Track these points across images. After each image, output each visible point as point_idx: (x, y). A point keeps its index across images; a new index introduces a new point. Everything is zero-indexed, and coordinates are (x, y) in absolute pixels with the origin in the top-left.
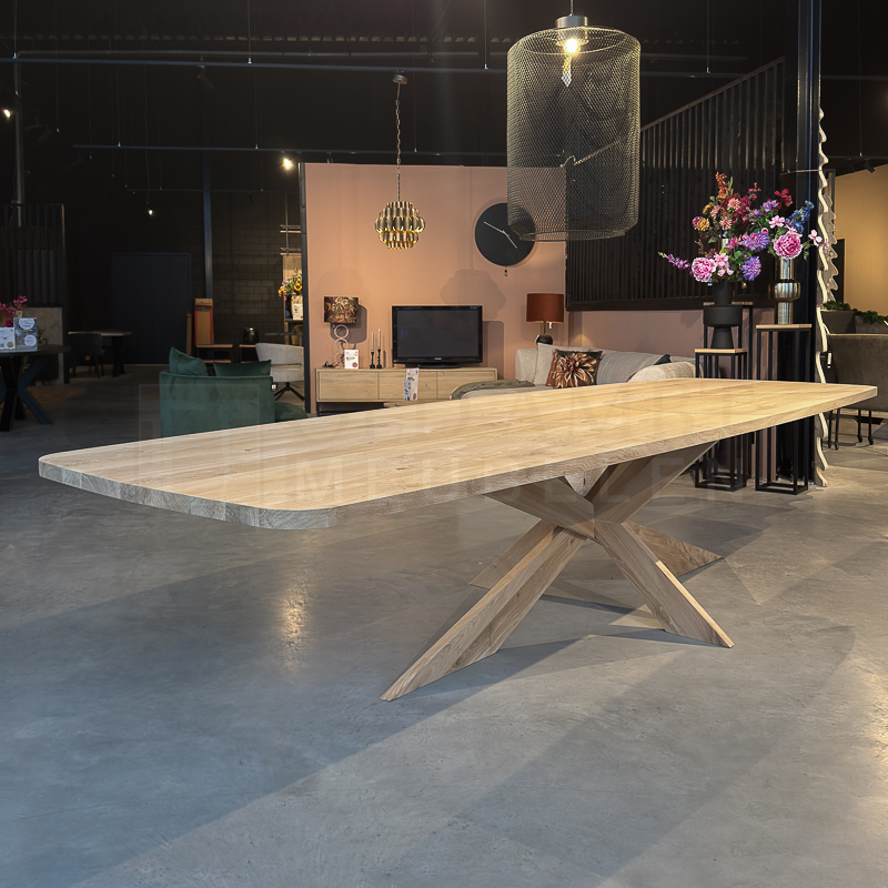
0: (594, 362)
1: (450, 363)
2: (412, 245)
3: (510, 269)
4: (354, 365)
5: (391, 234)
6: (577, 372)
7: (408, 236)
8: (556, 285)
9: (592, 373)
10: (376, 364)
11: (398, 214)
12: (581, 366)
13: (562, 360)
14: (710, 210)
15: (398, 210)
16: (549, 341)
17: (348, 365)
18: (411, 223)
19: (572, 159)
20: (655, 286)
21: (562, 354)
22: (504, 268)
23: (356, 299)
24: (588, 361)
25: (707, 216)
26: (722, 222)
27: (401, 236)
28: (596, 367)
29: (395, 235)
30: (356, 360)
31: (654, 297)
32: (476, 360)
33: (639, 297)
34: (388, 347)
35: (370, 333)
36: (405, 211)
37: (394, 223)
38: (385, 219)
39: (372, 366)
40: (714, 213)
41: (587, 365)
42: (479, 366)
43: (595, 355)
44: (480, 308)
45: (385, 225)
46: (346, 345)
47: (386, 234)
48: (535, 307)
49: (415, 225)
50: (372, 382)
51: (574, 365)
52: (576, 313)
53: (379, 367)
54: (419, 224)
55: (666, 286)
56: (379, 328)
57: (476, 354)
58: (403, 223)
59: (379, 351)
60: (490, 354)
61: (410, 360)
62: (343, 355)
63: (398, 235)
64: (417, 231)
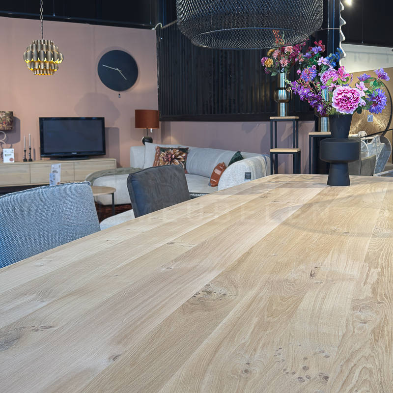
0: (184, 155)
1: (82, 156)
2: (54, 72)
3: (122, 93)
4: (11, 160)
5: (37, 64)
6: (173, 162)
7: (50, 65)
8: (153, 104)
9: (183, 162)
10: (28, 158)
11: (42, 48)
12: (176, 158)
13: (163, 154)
14: (272, 53)
15: (42, 46)
16: (151, 141)
17: (6, 160)
18: (53, 56)
19: (160, 25)
20: (222, 106)
21: (163, 150)
22: (118, 93)
23: (12, 113)
24: (180, 154)
25: (271, 56)
26: (281, 61)
27: (45, 65)
28: (185, 158)
29: (40, 64)
30: (13, 156)
31: (222, 112)
32: (101, 153)
33: (211, 113)
34: (37, 145)
35: (23, 136)
36: (47, 47)
37: (38, 55)
38: (32, 52)
39: (25, 160)
40: (275, 55)
41: (180, 157)
42: (103, 157)
43: (185, 151)
44: (102, 119)
45: (32, 57)
46: (5, 145)
47: (33, 64)
48: (140, 119)
49: (56, 57)
50: (25, 172)
51: (171, 157)
52: (166, 123)
53: (31, 160)
54: (59, 57)
55: (230, 106)
56: (30, 133)
57: (101, 149)
58: (46, 56)
59: (30, 149)
60: (110, 149)
61: (53, 155)
62: (2, 153)
63: (42, 64)
64: (58, 62)
